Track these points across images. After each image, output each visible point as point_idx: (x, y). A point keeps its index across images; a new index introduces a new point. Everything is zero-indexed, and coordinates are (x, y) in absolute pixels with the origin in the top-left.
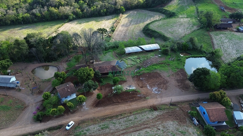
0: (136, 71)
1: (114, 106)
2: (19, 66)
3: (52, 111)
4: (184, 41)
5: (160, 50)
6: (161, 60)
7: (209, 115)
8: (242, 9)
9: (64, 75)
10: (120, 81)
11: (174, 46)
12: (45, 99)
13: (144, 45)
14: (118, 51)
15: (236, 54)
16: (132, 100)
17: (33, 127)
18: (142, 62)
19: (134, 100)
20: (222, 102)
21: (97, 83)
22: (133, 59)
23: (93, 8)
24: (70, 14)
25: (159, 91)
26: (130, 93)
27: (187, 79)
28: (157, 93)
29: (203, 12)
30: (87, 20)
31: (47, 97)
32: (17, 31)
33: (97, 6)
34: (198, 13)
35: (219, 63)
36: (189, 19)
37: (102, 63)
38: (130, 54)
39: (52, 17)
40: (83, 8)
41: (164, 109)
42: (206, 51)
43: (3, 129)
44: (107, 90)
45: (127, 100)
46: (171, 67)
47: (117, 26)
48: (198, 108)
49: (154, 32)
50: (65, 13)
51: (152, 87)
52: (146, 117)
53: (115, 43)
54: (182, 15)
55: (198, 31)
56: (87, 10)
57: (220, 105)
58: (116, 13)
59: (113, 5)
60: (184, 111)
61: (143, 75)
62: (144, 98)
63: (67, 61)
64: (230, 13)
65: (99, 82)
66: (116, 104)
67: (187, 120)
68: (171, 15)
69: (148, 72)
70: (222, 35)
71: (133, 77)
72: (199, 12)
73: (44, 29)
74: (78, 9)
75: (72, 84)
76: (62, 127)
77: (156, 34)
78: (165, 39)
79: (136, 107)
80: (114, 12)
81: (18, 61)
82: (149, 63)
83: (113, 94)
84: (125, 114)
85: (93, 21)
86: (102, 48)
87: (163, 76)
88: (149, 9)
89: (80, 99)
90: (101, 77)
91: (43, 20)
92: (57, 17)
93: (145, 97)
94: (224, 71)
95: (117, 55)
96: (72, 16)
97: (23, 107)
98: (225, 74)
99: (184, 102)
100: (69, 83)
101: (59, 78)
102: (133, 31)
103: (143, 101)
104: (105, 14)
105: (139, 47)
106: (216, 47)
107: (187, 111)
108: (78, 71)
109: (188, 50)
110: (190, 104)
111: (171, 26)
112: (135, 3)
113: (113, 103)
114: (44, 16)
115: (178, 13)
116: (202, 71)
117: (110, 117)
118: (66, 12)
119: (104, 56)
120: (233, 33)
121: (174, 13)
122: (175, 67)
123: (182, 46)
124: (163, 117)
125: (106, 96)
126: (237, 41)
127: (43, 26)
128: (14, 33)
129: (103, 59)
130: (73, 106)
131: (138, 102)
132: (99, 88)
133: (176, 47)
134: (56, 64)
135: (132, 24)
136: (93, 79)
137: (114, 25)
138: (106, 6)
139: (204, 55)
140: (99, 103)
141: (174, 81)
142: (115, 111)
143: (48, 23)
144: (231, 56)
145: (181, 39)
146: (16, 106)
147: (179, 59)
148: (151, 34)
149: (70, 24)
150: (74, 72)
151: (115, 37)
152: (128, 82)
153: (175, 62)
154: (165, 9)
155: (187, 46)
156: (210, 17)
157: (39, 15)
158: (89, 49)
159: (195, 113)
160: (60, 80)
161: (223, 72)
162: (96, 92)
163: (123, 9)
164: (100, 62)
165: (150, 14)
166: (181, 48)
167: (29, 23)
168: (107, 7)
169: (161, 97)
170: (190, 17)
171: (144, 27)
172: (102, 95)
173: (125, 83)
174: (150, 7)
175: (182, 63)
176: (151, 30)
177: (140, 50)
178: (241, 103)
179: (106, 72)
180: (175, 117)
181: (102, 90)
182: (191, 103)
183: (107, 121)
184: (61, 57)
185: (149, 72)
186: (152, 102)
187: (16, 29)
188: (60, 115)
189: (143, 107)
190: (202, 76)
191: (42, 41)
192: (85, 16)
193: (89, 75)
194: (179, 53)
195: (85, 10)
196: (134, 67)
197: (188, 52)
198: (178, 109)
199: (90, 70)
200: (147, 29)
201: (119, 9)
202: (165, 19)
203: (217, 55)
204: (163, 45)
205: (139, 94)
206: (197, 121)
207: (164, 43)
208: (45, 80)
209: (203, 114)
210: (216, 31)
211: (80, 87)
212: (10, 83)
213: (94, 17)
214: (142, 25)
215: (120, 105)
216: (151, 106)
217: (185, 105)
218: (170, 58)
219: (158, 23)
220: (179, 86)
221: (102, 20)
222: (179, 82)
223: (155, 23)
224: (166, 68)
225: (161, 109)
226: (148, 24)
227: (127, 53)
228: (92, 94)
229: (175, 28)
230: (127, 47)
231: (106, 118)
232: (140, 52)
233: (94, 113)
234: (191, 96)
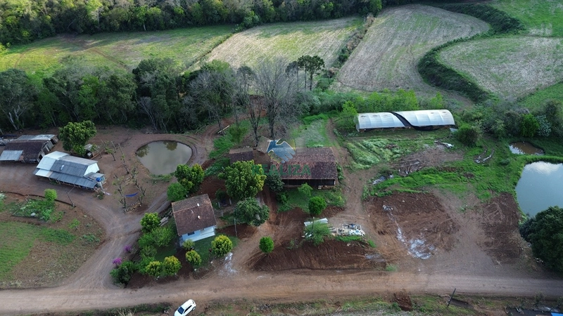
0: (375, 182)
1: (299, 277)
2: (112, 136)
3: (151, 268)
4: (527, 110)
5: (452, 130)
6: (451, 160)
9: (198, 173)
10: (328, 208)
11: (495, 123)
12: (145, 228)
13: (412, 109)
14: (339, 119)
16: (347, 266)
17: (107, 296)
18: (397, 160)
19: (353, 268)
21: (266, 210)
22: (374, 148)
24: (248, 11)
25: (427, 251)
26: (348, 245)
28: (420, 258)
30: (285, 27)
31: (149, 226)
32: (131, 47)
36: (557, 41)
38: (371, 132)
39: (207, 16)
41: (430, 311)
43: (46, 289)
44: (292, 226)
45: (335, 267)
46: (476, 184)
47: (353, 48)
49: (449, 72)
50: (236, 9)
51: (409, 238)
53: (338, 97)
54: (539, 28)
56: (288, 3)
58: (357, 12)
61: (393, 197)
62: (382, 267)
63: (217, 134)
65: (277, 201)
66: (305, 272)
68: (505, 26)
69: (409, 190)
71: (365, 200)
73: (186, 45)
75: (209, 203)
76: (167, 309)
77: (454, 78)
79: (356, 288)
80: (354, 9)
82: (417, 163)
83: (302, 242)
84: (323, 303)
85: (299, 32)
86: (304, 107)
87: (447, 207)
88: (446, 5)
90: (284, 189)
91: (189, 22)
92: (217, 18)
93: (384, 265)
95: (335, 130)
96: (252, 16)
97: (98, 241)
99: (493, 298)
101: (184, 180)
102: (393, 65)
103: (376, 275)
104: (329, 14)
105: (397, 115)
109: (536, 136)
110: (509, 308)
111: (501, 58)
113: (298, 268)
114: (190, 13)
115: (526, 20)
117: (284, 305)
118: (239, 8)
119: (303, 131)
121: (515, 21)
122: (486, 186)
123: (520, 125)
125: (284, 246)
127: (185, 36)
128: (125, 49)
129: (299, 139)
131: (364, 277)
132: (271, 216)
133: (500, 126)
134: (191, 140)
137: (348, 44)
140: (264, 261)
141: (475, 228)
142: (299, 291)
143: (197, 30)
146: (85, 236)
147: (503, 161)
148: (440, 78)
149: (245, 37)
150: (225, 164)
151: (343, 77)
152: (348, 211)
153: (491, 170)
154: (492, 8)
155: (535, 127)
157: (180, 12)
160: (187, 184)
163: (376, 2)
165: (447, 19)
166: (515, 129)
167: (158, 29)
169: (430, 272)
171: (423, 56)
172: (273, 244)
173: (340, 214)
175: (512, 177)
176: (440, 65)
177: (397, 122)
179: (296, 177)
181: (277, 224)
182: (514, 304)
184: (206, 120)
185: (409, 192)
186: (401, 281)
187: (131, 41)
189: (373, 294)
191: (165, 82)
192: (281, 18)
193: (253, 182)
194: (506, 144)
195: (283, 3)
196: (372, 169)
197: (536, 142)
200: (431, 64)
201: (368, 4)
204: (465, 114)
205: (371, 252)
207: (470, 108)
208: (159, 176)
211: (228, 209)
212: (84, 177)
213: (303, 20)
214: (420, 51)
215: (313, 277)
216: (395, 294)
217: (493, 309)
218: (477, 156)
219: (464, 49)
220: (487, 244)
221: (320, 30)
222: (490, 233)
223: (455, 46)
224: (461, 184)
225: (421, 310)
226: (434, 50)
227: (361, 128)
228: (252, 232)
229: (511, 66)
230: (364, 112)
231: (273, 306)
232: (399, 128)
233: (247, 286)
234: (521, 281)
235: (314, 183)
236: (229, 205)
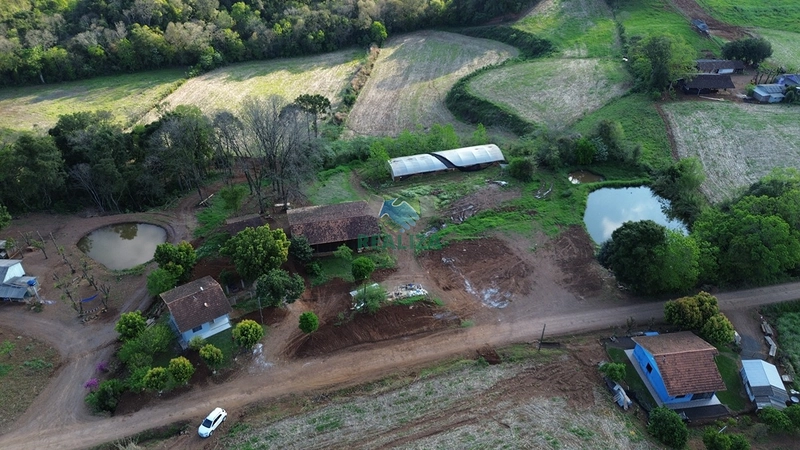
0: (426, 234)
1: (358, 354)
2: (34, 228)
3: (151, 377)
4: (580, 135)
5: (503, 166)
6: (508, 199)
7: (663, 374)
8: (761, 30)
9: (188, 253)
10: (376, 271)
11: (548, 151)
12: (124, 335)
13: (452, 148)
14: (365, 169)
15: (748, 174)
16: (415, 331)
17: (87, 431)
18: (447, 207)
19: (423, 332)
20: (705, 331)
21: (300, 279)
22: (417, 197)
23: (282, 26)
24: (206, 46)
25: (504, 299)
26: (411, 308)
27: (593, 257)
28: (497, 307)
29: (639, 38)
30: (261, 67)
31: (131, 330)
32: (23, 108)
33: (294, 22)
34: (624, 42)
35: (694, 204)
36: (595, 62)
37: (316, 211)
38: (408, 179)
39: (143, 57)
40: (247, 28)
41: (521, 359)
42: (651, 166)
44: (334, 299)
45: (401, 334)
46: (541, 220)
47: (360, 87)
48: (629, 353)
49: (484, 104)
50: (186, 45)
51: (479, 289)
52: (462, 386)
53: (357, 143)
54: (572, 49)
55: (624, 101)
56: (261, 34)
57: (700, 341)
58: (357, 43)
59: (347, 16)
60: (586, 362)
61: (452, 247)
62: (455, 323)
63: (197, 206)
64: (726, 41)
65: (308, 273)
66: (364, 348)
67: (595, 392)
68: (536, 49)
70: (701, 114)
71: (419, 257)
72: (628, 40)
73: (115, 99)
74: (229, 31)
75: (216, 285)
76: (184, 430)
77: (492, 112)
78: (518, 127)
79: (432, 353)
80: (351, 39)
81: (29, 210)
82: (471, 207)
83: (352, 315)
84: (395, 378)
85: (283, 72)
86: (315, 160)
87: (515, 249)
88: (465, 29)
89: (243, 334)
90: (313, 259)
91: (114, 67)
92: (158, 59)
93: (458, 322)
94: (711, 230)
95: (363, 182)
96: (211, 54)
97: (53, 366)
98: (714, 241)
99: (584, 334)
100: (205, 280)
101: (170, 264)
102: (415, 104)
103: (451, 334)
104: (320, 46)
105: (436, 156)
106: (683, 152)
107: (594, 362)
108: (234, 238)
109: (594, 162)
110: (603, 340)
111: (539, 84)
112: (420, 8)
113: (356, 344)
114: (115, 54)
115: (559, 41)
116: (641, 232)
117: (346, 390)
118: (191, 43)
119: (321, 188)
120: (736, 105)
121: (546, 43)
122: (553, 221)
123: (576, 152)
124: (518, 385)
125: (330, 322)
126: (749, 132)
127: (112, 87)
128: (14, 112)
129: (318, 198)
130: (222, 357)
131: (438, 339)
132: (305, 294)
133: (555, 155)
134: (161, 218)
135: (411, 77)
136: (285, 267)
137: (353, 82)
138: (323, 19)
139: (647, 180)
140: (309, 344)
141: (550, 267)
142: (362, 370)
143: (130, 77)
144: (731, 182)
145: (571, 127)
146: (28, 363)
147: (565, 192)
148: (474, 113)
149: (206, 82)
150: (222, 241)
151: (355, 123)
152: (402, 271)
153: (554, 204)
154: (518, 30)
155: (592, 151)
156: (661, 54)
157: (98, 53)
158: (272, 165)
159: (621, 370)
160: (175, 269)
161: (707, 233)
162: (297, 309)
163: (379, 29)
164: (307, 209)
165: (469, 46)
166: (570, 157)
167: (64, 80)
168: (329, 25)
169: (512, 320)
170: (600, 56)
171: (449, 90)
172: (317, 319)
173: (392, 277)
174: (469, 23)
175: (577, 208)
176: (473, 98)
177: (438, 165)
178: (765, 334)
179: (328, 239)
180: (558, 382)
181: (315, 300)
182: (606, 335)
183: (335, 403)
184: (176, 191)
185: (469, 239)
186: (482, 336)
187: (22, 99)
188: (176, 389)
189: (452, 355)
190: (640, 249)
191: (110, 141)
192: (253, 55)
193: (273, 251)
194: (565, 175)
195: (255, 34)
196: (419, 221)
197: (595, 169)
198: (565, 358)
199: (277, 237)
200: (461, 97)
201: (369, 31)
202: (517, 62)
203: (688, 179)
204: (512, 148)
205: (439, 311)
206: (629, 394)
207: (516, 142)
208: (124, 271)
209: (646, 370)
210: (681, 100)
211: (242, 294)
212: (4, 285)
213: (285, 56)
214: (444, 83)
215: (376, 351)
216: (478, 351)
217: (587, 344)
218: (536, 191)
219: (496, 77)
220: (566, 281)
221: (311, 68)
222: (567, 269)
223: (486, 74)
224: (525, 223)
225: (511, 360)
226: (462, 80)
227: (395, 175)
228: (284, 315)
229: (552, 92)
230: (396, 157)
231: (333, 394)
232: (441, 171)
233: (293, 379)
234: (608, 312)
235: (352, 244)
236: (241, 289)
